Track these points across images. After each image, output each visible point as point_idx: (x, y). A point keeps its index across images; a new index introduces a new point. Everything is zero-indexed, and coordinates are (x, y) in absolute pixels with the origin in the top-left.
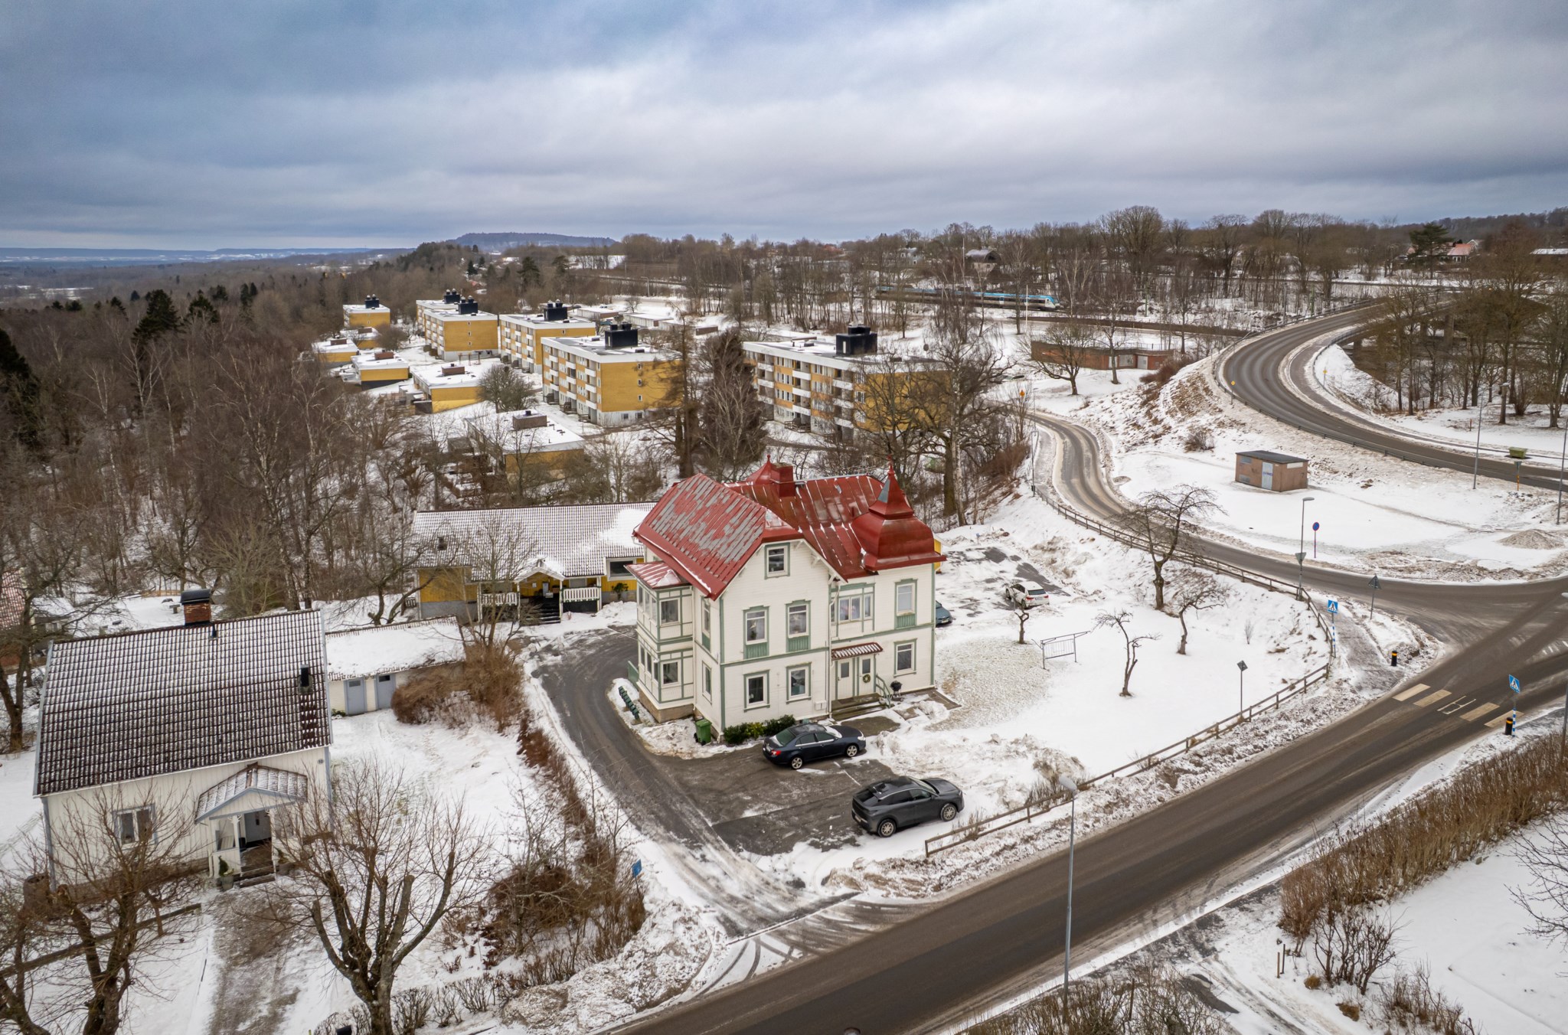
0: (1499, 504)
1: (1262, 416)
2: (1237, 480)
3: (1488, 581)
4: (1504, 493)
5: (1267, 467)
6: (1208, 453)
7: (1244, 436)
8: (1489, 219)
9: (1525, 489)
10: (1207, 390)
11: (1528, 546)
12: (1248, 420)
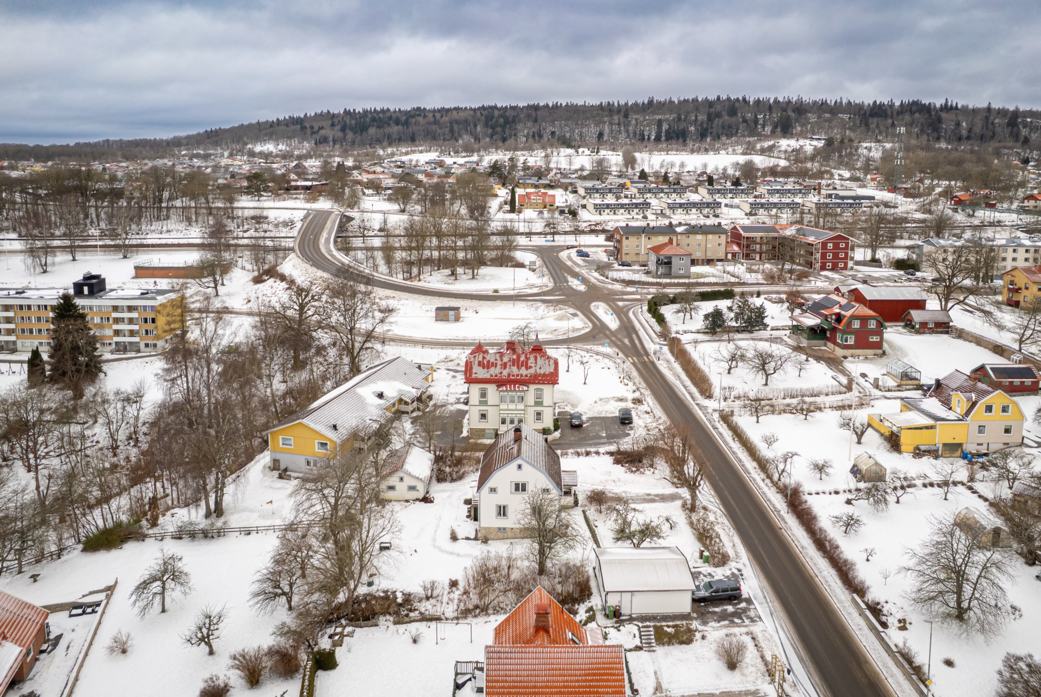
2: (437, 320)
5: (452, 313)
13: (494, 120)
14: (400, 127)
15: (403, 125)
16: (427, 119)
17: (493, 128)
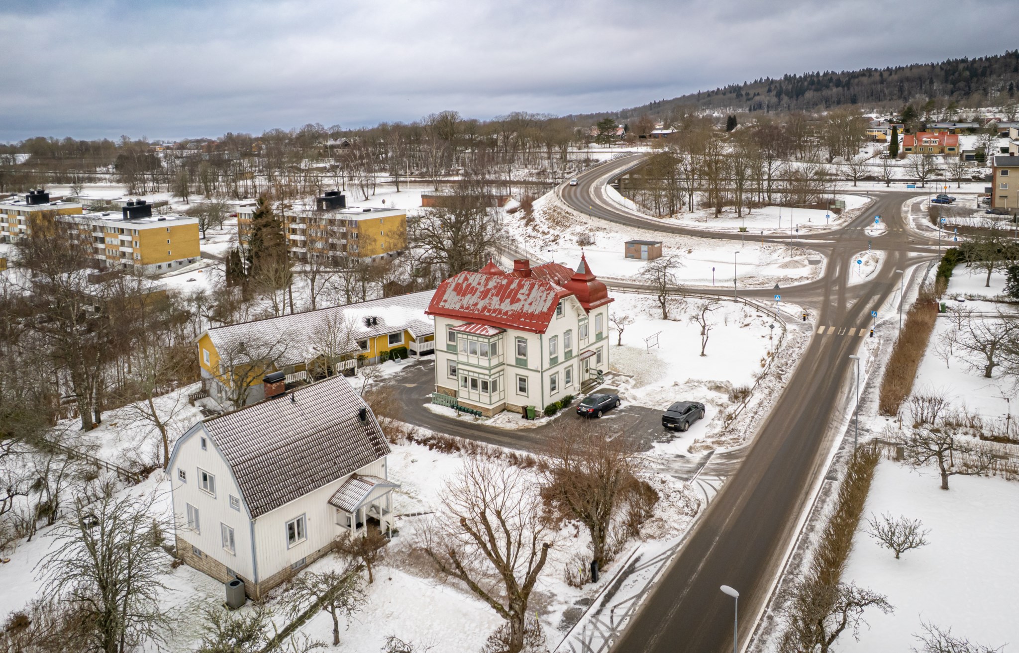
0: (758, 253)
1: (613, 224)
2: (626, 257)
3: (796, 284)
4: (757, 247)
5: (644, 248)
6: (593, 247)
7: (609, 235)
8: (592, 115)
9: (766, 245)
10: (567, 213)
11: (794, 267)
12: (607, 227)
13: (956, 74)
14: (840, 89)
15: (843, 87)
16: (872, 79)
17: (954, 83)
